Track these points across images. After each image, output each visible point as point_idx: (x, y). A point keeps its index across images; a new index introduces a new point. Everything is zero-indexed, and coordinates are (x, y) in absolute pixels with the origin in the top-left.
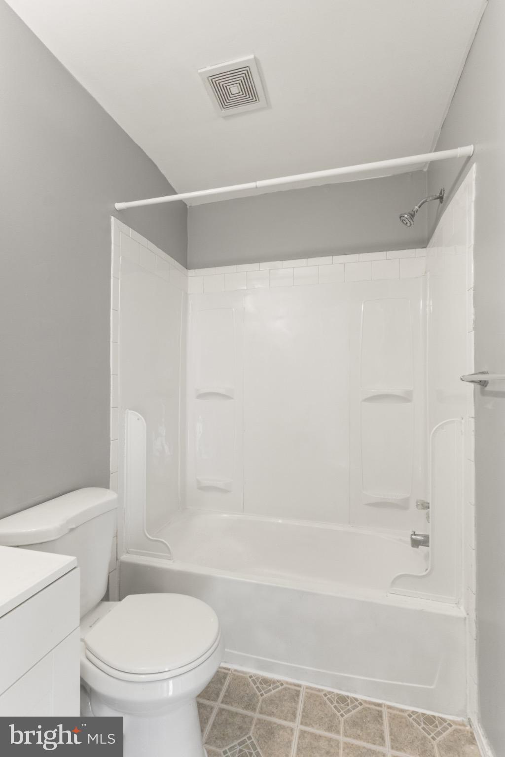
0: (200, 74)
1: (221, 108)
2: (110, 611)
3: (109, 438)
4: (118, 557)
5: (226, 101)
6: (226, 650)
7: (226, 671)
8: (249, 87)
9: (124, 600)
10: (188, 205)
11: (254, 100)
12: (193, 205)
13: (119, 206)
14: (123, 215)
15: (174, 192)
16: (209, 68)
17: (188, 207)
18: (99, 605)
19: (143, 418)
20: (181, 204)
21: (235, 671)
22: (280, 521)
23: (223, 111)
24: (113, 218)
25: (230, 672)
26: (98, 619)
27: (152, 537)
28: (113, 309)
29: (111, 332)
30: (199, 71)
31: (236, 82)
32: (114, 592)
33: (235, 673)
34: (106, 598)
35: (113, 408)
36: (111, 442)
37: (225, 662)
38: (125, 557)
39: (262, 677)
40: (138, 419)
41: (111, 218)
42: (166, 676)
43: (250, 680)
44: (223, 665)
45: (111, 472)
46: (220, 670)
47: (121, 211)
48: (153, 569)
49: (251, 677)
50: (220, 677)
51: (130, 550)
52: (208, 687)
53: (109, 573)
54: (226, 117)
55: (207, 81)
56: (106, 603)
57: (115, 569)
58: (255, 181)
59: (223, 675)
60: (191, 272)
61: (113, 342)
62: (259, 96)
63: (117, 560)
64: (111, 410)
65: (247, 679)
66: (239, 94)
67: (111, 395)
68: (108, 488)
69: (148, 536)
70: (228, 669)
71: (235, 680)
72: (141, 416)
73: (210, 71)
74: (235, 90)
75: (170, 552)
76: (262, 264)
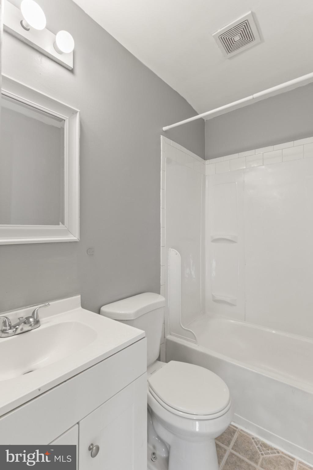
0: (214, 36)
1: (227, 53)
2: (162, 367)
3: (160, 264)
4: (165, 336)
5: (231, 47)
6: (235, 414)
7: (235, 429)
8: (247, 33)
9: (169, 363)
10: (205, 119)
11: (251, 40)
12: (208, 119)
13: (165, 128)
14: (167, 134)
15: (197, 114)
16: (219, 31)
17: (205, 121)
18: (155, 362)
19: (179, 253)
20: (201, 120)
21: (241, 430)
22: (274, 332)
23: (229, 54)
24: (162, 136)
25: (238, 430)
26: (155, 370)
27: (185, 327)
28: (162, 189)
29: (161, 202)
30: (213, 35)
31: (238, 33)
32: (163, 357)
33: (242, 432)
34: (159, 359)
35: (162, 247)
36: (161, 267)
37: (234, 422)
38: (169, 337)
39: (262, 442)
40: (176, 254)
41: (160, 137)
42: (195, 417)
43: (253, 441)
44: (233, 423)
45: (161, 285)
46: (230, 426)
47: (166, 132)
48: (185, 348)
49: (253, 439)
50: (230, 431)
51: (172, 333)
52: (222, 435)
53: (161, 345)
54: (230, 58)
55: (218, 38)
56: (159, 362)
57: (163, 343)
58: (252, 94)
59: (233, 430)
60: (207, 162)
61: (162, 208)
62: (255, 37)
63: (164, 337)
64: (161, 248)
65: (251, 439)
66: (241, 40)
67: (161, 239)
68: (159, 293)
69: (183, 327)
70: (237, 428)
71: (242, 436)
72: (178, 252)
73: (220, 32)
74: (237, 38)
75: (195, 338)
76: (257, 150)
